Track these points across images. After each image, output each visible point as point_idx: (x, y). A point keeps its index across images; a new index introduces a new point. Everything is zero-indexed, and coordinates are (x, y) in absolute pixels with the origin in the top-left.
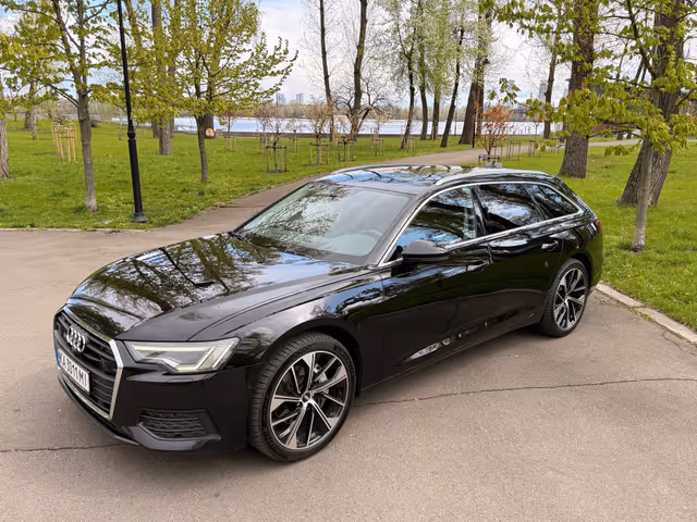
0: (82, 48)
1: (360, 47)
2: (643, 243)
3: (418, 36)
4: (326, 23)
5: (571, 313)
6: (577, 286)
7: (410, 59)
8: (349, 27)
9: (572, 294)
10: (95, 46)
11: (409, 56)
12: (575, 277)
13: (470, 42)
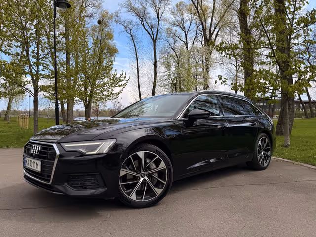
0: (37, 71)
1: (154, 83)
2: (289, 143)
3: (178, 77)
4: (139, 74)
5: (265, 160)
6: (266, 147)
7: (176, 86)
8: (150, 76)
9: (264, 150)
10: (43, 70)
11: (175, 85)
12: (265, 142)
13: (200, 79)
